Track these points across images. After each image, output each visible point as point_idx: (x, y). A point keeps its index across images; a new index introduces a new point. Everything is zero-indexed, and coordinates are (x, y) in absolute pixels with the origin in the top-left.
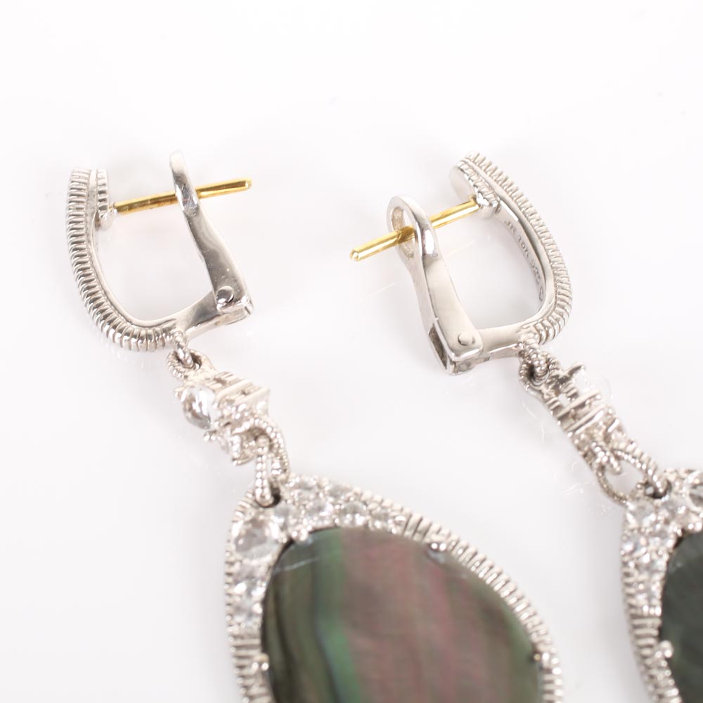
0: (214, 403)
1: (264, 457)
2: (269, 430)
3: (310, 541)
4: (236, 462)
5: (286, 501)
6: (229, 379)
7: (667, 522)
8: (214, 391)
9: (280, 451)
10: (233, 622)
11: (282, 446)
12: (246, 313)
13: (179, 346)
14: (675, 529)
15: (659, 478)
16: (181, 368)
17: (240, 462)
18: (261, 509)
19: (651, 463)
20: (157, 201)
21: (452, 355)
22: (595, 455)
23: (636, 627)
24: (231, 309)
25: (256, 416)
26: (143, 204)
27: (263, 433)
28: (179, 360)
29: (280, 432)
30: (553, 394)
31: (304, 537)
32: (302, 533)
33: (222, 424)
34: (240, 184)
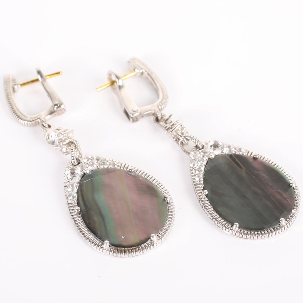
0: (56, 135)
1: (73, 150)
2: (74, 141)
3: (90, 173)
4: (65, 154)
5: (82, 162)
6: (60, 129)
7: (203, 157)
8: (56, 132)
9: (79, 148)
10: (68, 200)
11: (79, 146)
12: (64, 111)
13: (43, 122)
14: (206, 158)
15: (200, 144)
16: (44, 128)
17: (66, 154)
18: (74, 166)
19: (197, 139)
20: (33, 81)
21: (131, 115)
22: (179, 139)
23: (196, 188)
24: (59, 109)
25: (70, 138)
26: (28, 83)
27: (72, 142)
28: (44, 126)
29: (78, 142)
30: (165, 124)
31: (88, 172)
32: (88, 171)
33: (59, 142)
34: (59, 73)
